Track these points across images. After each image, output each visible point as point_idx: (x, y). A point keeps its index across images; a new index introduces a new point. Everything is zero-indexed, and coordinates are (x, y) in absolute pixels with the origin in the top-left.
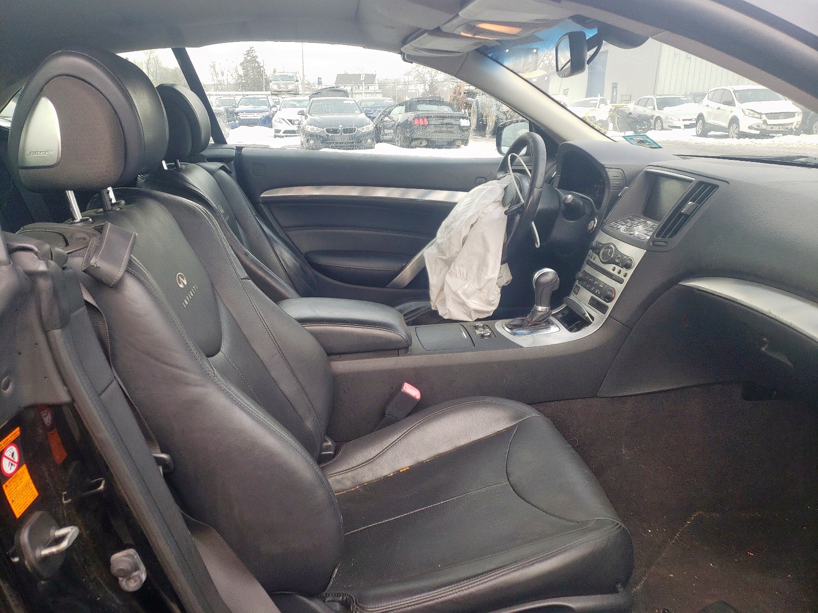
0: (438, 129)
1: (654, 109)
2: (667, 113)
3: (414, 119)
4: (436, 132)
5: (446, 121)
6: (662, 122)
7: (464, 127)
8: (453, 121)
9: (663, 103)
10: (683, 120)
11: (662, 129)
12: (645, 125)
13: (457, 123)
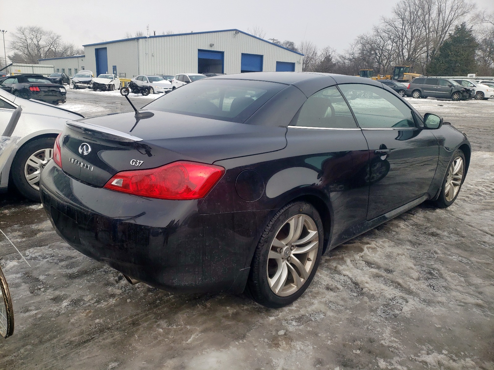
0: (47, 94)
1: (148, 82)
2: (154, 84)
3: (29, 87)
4: (45, 95)
5: (51, 89)
6: (153, 89)
7: (63, 92)
8: (55, 89)
9: (151, 80)
10: (164, 89)
11: (154, 93)
12: (147, 91)
13: (58, 90)
